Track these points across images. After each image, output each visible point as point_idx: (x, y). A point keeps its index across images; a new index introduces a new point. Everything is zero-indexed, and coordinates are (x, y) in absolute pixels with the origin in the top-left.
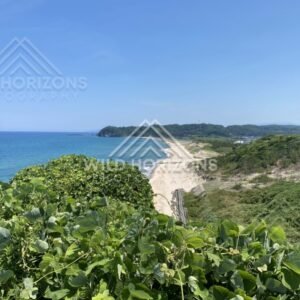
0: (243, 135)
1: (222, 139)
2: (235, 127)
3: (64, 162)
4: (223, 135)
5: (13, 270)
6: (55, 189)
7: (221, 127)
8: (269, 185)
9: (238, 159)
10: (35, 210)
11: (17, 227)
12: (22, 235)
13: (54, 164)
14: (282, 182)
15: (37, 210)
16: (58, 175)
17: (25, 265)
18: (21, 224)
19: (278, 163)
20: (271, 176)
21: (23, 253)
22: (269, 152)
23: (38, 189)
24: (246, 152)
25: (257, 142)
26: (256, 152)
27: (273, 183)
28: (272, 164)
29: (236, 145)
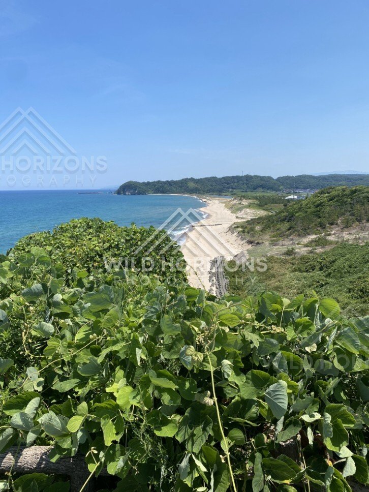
0: (297, 188)
1: (270, 194)
2: (288, 178)
3: (75, 227)
4: (272, 188)
5: (13, 358)
6: (64, 260)
7: (270, 178)
8: (328, 248)
9: (290, 218)
10: (36, 286)
11: (15, 308)
12: (21, 317)
13: (63, 230)
14: (344, 245)
15: (39, 286)
16: (68, 243)
17: (27, 352)
18: (19, 304)
19: (339, 221)
20: (331, 238)
21: (24, 338)
22: (328, 209)
23: (41, 261)
24: (300, 209)
25: (314, 196)
26: (313, 209)
27: (333, 246)
28: (332, 224)
29: (288, 201)
